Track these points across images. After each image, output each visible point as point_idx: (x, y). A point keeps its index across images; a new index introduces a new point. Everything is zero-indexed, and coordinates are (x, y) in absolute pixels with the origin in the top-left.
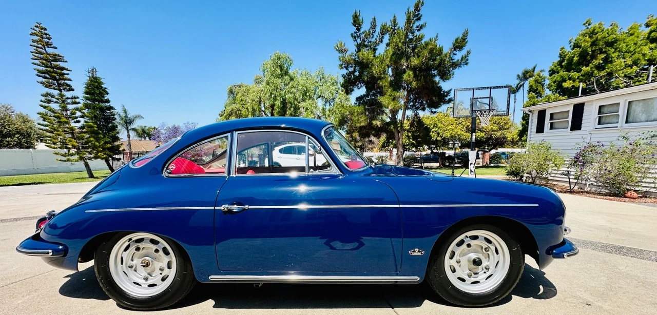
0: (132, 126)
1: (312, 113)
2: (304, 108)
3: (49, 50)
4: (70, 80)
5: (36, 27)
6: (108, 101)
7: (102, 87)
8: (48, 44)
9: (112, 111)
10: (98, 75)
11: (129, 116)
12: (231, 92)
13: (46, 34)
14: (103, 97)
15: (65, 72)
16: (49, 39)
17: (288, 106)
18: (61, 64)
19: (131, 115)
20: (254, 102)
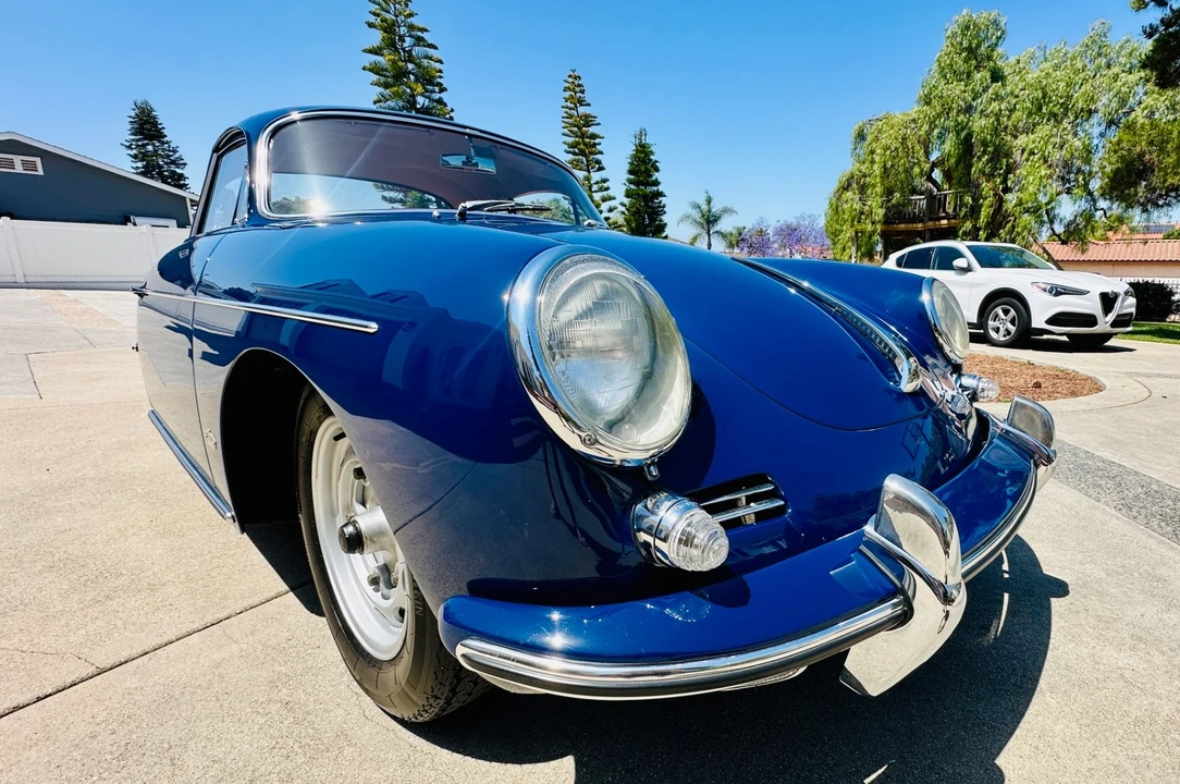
0: (717, 228)
1: (1046, 161)
2: (1023, 151)
3: (582, 110)
4: (601, 153)
5: (570, 76)
6: (656, 183)
7: (650, 160)
8: (581, 102)
9: (661, 199)
10: (648, 140)
11: (713, 210)
12: (861, 136)
13: (579, 85)
14: (651, 176)
15: (597, 141)
16: (582, 92)
17: (978, 150)
18: (592, 130)
19: (716, 208)
20: (888, 152)
